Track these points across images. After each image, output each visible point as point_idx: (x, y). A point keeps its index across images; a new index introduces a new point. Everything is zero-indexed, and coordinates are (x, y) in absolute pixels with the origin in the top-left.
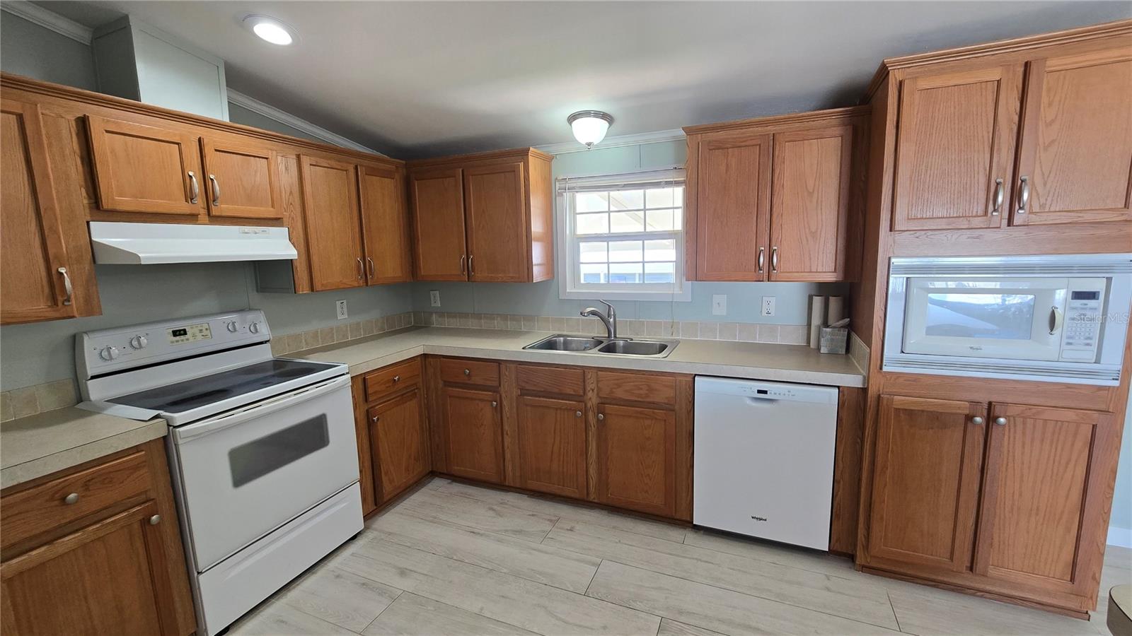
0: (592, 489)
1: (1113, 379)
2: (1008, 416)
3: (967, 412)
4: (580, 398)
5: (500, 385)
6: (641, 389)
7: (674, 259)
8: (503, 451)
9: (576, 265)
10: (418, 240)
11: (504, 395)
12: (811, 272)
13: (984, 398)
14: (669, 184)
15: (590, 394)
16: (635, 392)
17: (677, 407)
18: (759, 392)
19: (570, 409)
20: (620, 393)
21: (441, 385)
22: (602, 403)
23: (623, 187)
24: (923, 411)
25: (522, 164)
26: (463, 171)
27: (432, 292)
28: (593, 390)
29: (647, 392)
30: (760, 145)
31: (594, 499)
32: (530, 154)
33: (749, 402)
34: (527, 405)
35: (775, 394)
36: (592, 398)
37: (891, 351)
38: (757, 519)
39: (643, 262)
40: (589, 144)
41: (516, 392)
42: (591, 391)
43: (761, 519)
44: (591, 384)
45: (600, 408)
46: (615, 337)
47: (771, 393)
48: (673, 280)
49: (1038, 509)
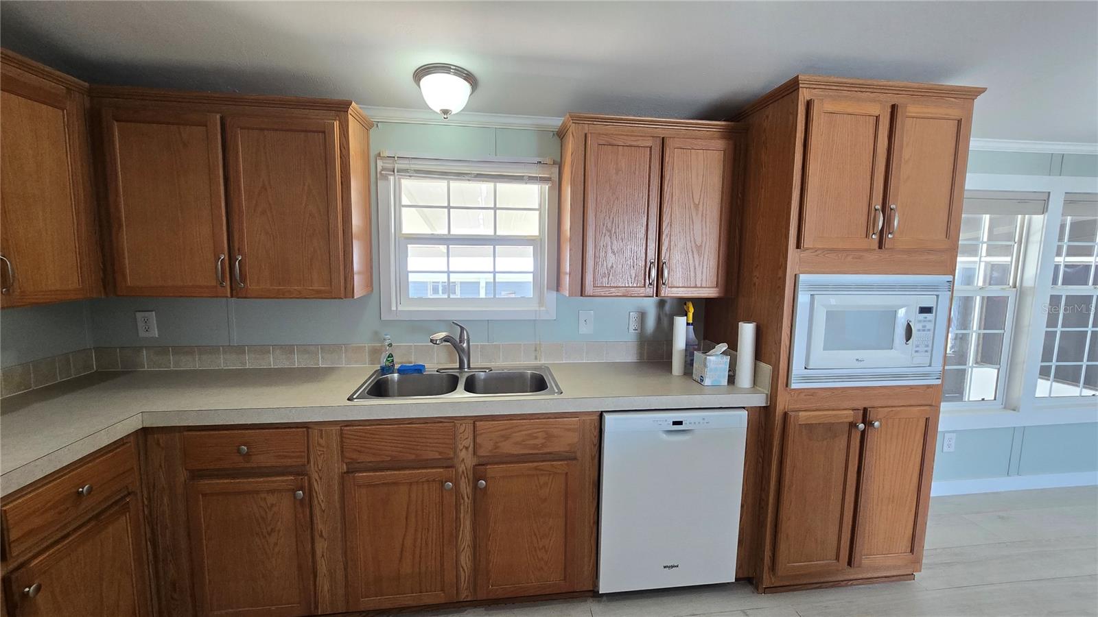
0: (463, 584)
1: (937, 379)
2: (880, 419)
3: (851, 420)
4: (448, 464)
5: (309, 462)
6: (536, 438)
7: (532, 270)
8: (314, 562)
9: (403, 273)
10: (120, 226)
11: (315, 476)
12: (696, 287)
13: (861, 404)
14: (532, 179)
15: (463, 454)
16: (527, 442)
17: (579, 455)
18: (675, 423)
19: (434, 480)
20: (508, 448)
21: (182, 475)
22: (479, 465)
23: (475, 177)
24: (819, 424)
25: (336, 124)
26: (222, 119)
27: (139, 315)
28: (467, 448)
29: (544, 441)
30: (651, 148)
31: (467, 596)
32: (350, 111)
33: (664, 436)
34: (359, 486)
35: (690, 423)
36: (466, 459)
37: (797, 368)
38: (669, 567)
39: (494, 273)
40: (445, 112)
41: (339, 467)
42: (464, 450)
43: (672, 567)
44: (465, 440)
45: (478, 472)
46: (469, 367)
47: (686, 424)
48: (530, 293)
49: (893, 497)
